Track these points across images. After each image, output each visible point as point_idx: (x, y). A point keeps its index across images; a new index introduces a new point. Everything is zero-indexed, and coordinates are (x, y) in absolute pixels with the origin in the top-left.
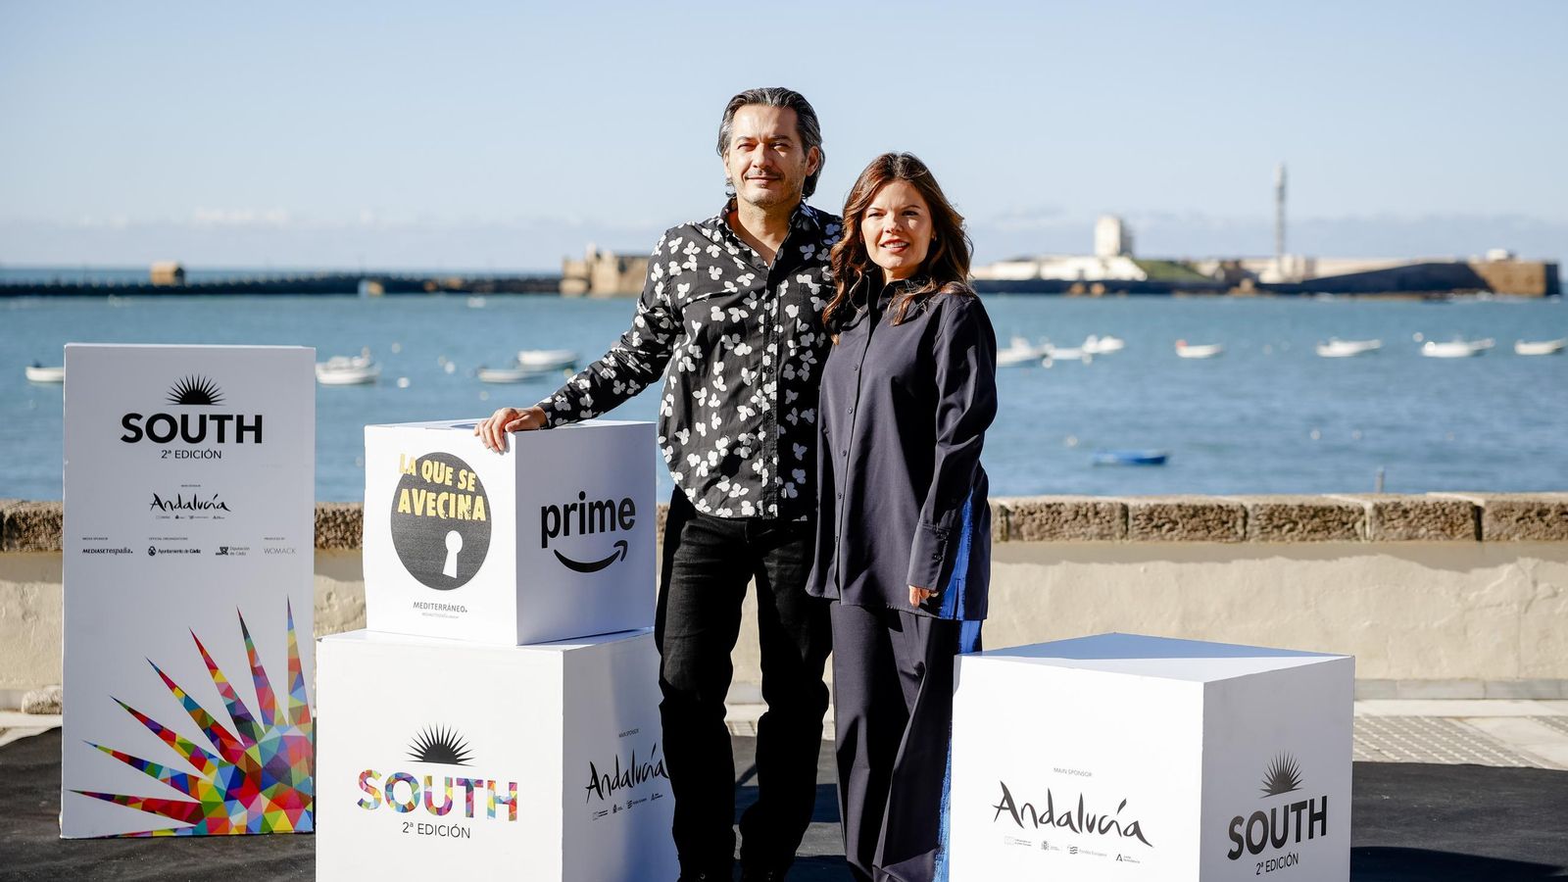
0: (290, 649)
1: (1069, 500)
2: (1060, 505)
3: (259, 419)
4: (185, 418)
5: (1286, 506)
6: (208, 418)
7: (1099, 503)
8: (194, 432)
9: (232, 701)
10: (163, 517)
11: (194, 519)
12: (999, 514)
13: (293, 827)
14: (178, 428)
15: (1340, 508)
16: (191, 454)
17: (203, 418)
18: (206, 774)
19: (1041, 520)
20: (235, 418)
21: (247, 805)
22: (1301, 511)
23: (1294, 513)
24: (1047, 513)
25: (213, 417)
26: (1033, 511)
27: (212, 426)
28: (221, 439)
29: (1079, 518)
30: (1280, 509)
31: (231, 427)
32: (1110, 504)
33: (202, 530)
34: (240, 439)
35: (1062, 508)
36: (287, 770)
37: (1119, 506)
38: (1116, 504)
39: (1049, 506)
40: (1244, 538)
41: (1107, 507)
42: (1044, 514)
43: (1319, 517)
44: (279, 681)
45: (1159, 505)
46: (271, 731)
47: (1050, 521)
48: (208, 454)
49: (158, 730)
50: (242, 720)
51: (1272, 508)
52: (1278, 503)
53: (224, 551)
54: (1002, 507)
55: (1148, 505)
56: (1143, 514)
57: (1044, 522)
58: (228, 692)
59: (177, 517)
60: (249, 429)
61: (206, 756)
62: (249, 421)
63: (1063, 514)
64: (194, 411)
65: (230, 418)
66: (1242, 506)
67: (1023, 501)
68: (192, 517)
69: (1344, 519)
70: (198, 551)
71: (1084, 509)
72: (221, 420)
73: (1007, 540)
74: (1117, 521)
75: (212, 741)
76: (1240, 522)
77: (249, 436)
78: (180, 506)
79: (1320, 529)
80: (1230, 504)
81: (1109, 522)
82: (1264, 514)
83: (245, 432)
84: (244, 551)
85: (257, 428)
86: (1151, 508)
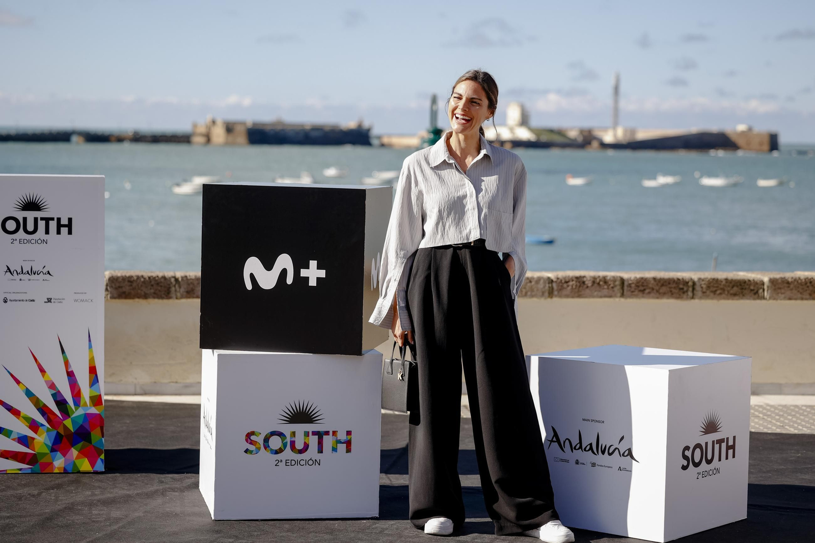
0: (90, 360)
1: (589, 274)
2: (584, 277)
3: (70, 220)
4: (25, 219)
5: (718, 279)
6: (39, 219)
7: (607, 276)
8: (30, 227)
9: (55, 392)
10: (12, 280)
11: (31, 281)
12: (547, 282)
13: (93, 468)
14: (21, 225)
15: (749, 281)
16: (29, 241)
17: (36, 219)
18: (39, 436)
19: (572, 286)
20: (56, 219)
21: (64, 455)
22: (726, 282)
23: (722, 283)
24: (576, 282)
25: (42, 219)
26: (567, 280)
27: (41, 224)
28: (47, 232)
29: (596, 285)
30: (715, 282)
31: (53, 225)
32: (614, 277)
33: (37, 288)
34: (59, 232)
35: (585, 279)
36: (89, 434)
37: (619, 279)
38: (617, 277)
39: (577, 278)
40: (693, 298)
41: (612, 279)
42: (574, 282)
43: (737, 286)
44: (83, 380)
45: (642, 278)
46: (78, 410)
47: (578, 287)
48: (39, 242)
49: (10, 409)
50: (61, 403)
51: (709, 280)
52: (713, 277)
53: (49, 300)
54: (549, 278)
55: (636, 277)
56: (633, 283)
57: (574, 287)
58: (52, 386)
59: (21, 280)
60: (64, 226)
61: (40, 425)
62: (64, 221)
63: (586, 283)
64: (31, 215)
65: (53, 219)
66: (691, 279)
67: (561, 274)
68: (29, 280)
69: (752, 288)
70: (33, 301)
71: (598, 280)
72: (47, 220)
73: (552, 297)
74: (618, 287)
75: (43, 416)
76: (691, 289)
77: (64, 230)
78: (22, 273)
79: (738, 293)
80: (684, 278)
81: (612, 288)
82: (704, 284)
83: (62, 228)
84: (62, 301)
85: (69, 226)
86: (637, 280)
